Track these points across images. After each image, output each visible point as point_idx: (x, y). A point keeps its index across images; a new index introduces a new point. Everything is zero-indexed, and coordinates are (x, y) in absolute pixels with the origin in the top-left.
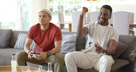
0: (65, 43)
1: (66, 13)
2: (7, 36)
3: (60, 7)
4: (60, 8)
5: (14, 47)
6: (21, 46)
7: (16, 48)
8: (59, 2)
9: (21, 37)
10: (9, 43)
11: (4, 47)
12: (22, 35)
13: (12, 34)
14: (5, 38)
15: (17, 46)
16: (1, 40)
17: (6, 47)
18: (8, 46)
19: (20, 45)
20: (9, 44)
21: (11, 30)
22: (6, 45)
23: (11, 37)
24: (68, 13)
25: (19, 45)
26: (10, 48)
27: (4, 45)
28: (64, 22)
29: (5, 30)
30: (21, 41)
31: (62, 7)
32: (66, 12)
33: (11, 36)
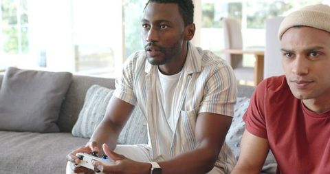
1: (249, 22)
2: (52, 95)
3: (234, 8)
4: (234, 10)
5: (73, 131)
6: (92, 129)
7: (78, 134)
9: (93, 98)
11: (43, 129)
12: (99, 90)
13: (70, 86)
14: (47, 98)
15: (80, 129)
16: (34, 105)
17: (47, 130)
18: (55, 126)
19: (89, 125)
20: (59, 120)
21: (69, 75)
22: (49, 121)
23: (66, 96)
24: (254, 24)
25: (87, 127)
27: (41, 122)
28: (241, 48)
29: (51, 74)
30: (93, 112)
31: (239, 7)
32: (250, 19)
33: (67, 94)
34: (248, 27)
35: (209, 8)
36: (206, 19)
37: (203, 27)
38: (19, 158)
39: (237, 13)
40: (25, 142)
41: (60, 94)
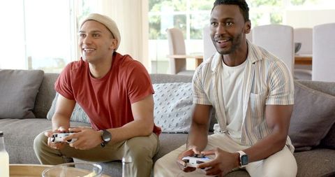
0: (178, 106)
1: (193, 33)
2: (28, 88)
3: (179, 20)
4: (179, 22)
5: (47, 117)
8: (175, 6)
10: (35, 104)
11: (21, 116)
13: (43, 81)
14: (24, 91)
16: (16, 96)
17: (25, 116)
18: (32, 113)
20: (34, 108)
21: (41, 73)
22: (27, 109)
23: (39, 90)
24: (198, 35)
26: (36, 118)
27: (20, 109)
28: (184, 54)
31: (183, 19)
32: (193, 31)
33: (40, 88)
34: (191, 37)
35: (155, 21)
36: (153, 31)
37: (150, 39)
38: (8, 134)
39: (181, 26)
40: (10, 124)
41: (34, 87)
